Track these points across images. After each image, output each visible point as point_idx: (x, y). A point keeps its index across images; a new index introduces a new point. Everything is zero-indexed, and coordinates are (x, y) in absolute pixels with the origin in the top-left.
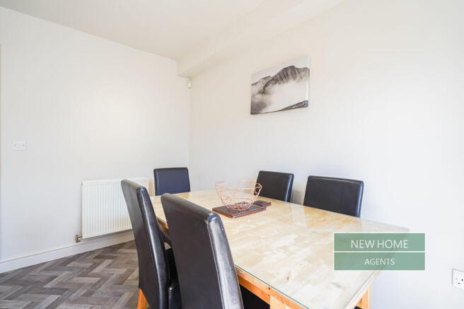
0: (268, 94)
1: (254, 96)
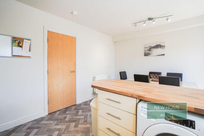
0: (151, 51)
1: (146, 51)
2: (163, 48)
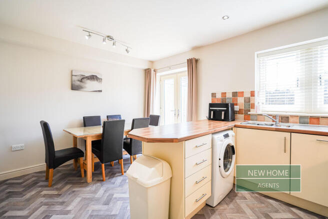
0: (84, 83)
1: (74, 81)
2: (100, 81)
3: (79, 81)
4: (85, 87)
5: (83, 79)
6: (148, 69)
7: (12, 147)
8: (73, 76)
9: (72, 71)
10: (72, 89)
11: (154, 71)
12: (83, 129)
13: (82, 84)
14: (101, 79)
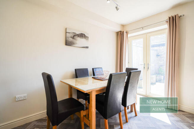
0: (75, 39)
1: (68, 37)
2: (87, 39)
3: (71, 37)
4: (76, 44)
5: (75, 36)
6: (121, 31)
7: (16, 97)
8: (67, 33)
9: (66, 29)
10: (66, 45)
11: (126, 33)
12: (75, 81)
13: (74, 41)
14: (88, 37)
